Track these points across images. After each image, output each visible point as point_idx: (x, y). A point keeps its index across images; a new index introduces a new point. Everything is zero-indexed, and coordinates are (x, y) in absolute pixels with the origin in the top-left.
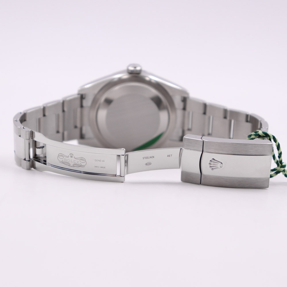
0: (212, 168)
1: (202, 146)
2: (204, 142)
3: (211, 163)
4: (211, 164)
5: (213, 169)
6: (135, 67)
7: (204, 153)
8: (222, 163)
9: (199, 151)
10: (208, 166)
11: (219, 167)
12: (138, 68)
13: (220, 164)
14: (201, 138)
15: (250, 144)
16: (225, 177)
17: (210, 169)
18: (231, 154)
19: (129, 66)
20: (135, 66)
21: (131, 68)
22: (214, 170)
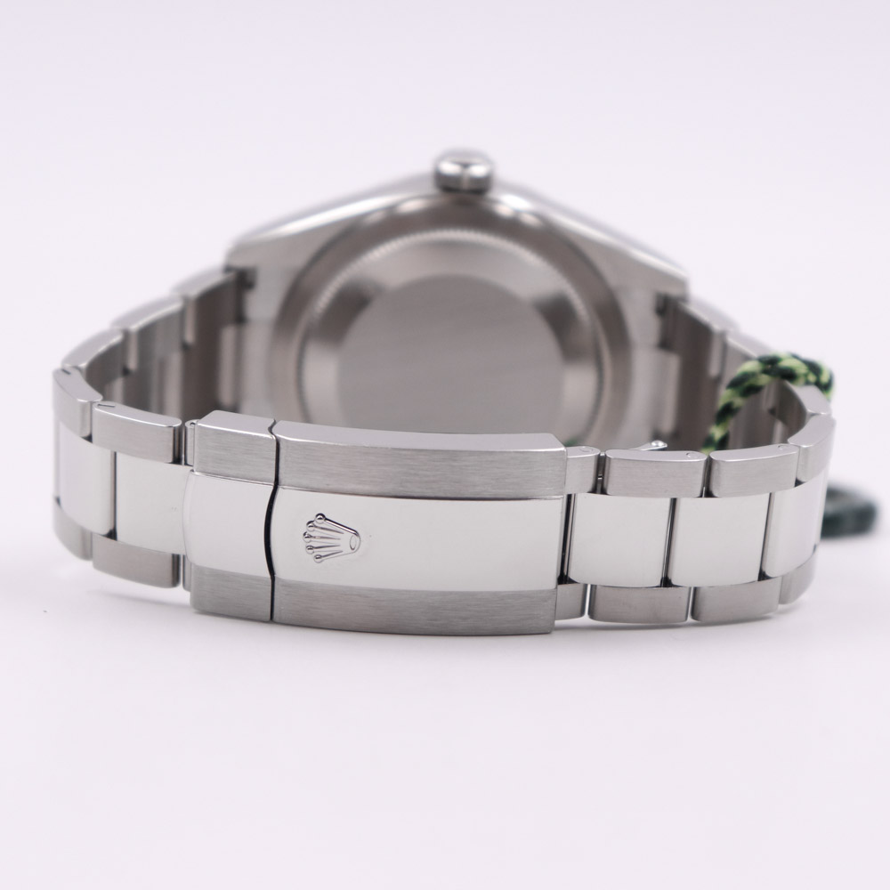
0: (318, 552)
1: (274, 462)
2: (282, 446)
3: (312, 534)
4: (310, 537)
5: (321, 557)
6: (465, 166)
7: (280, 491)
8: (356, 534)
9: (262, 480)
10: (303, 543)
11: (345, 547)
12: (478, 171)
13: (348, 535)
14: (270, 430)
15: (471, 453)
16: (371, 590)
17: (309, 557)
18: (394, 494)
19: (443, 158)
20: (466, 160)
21: (450, 168)
22: (326, 561)
